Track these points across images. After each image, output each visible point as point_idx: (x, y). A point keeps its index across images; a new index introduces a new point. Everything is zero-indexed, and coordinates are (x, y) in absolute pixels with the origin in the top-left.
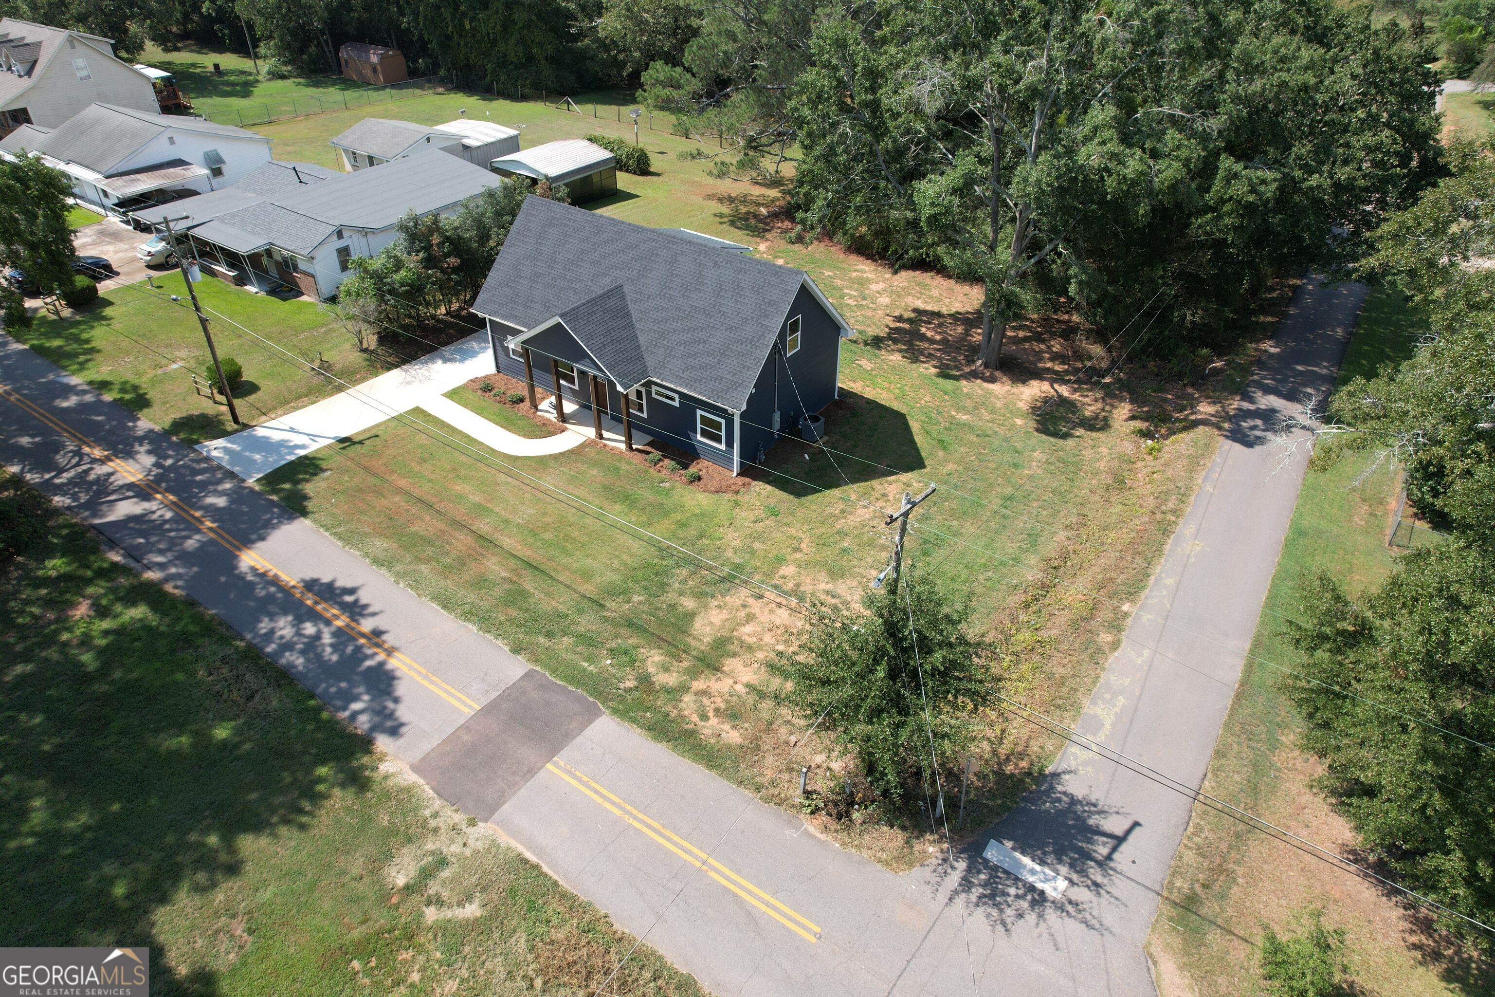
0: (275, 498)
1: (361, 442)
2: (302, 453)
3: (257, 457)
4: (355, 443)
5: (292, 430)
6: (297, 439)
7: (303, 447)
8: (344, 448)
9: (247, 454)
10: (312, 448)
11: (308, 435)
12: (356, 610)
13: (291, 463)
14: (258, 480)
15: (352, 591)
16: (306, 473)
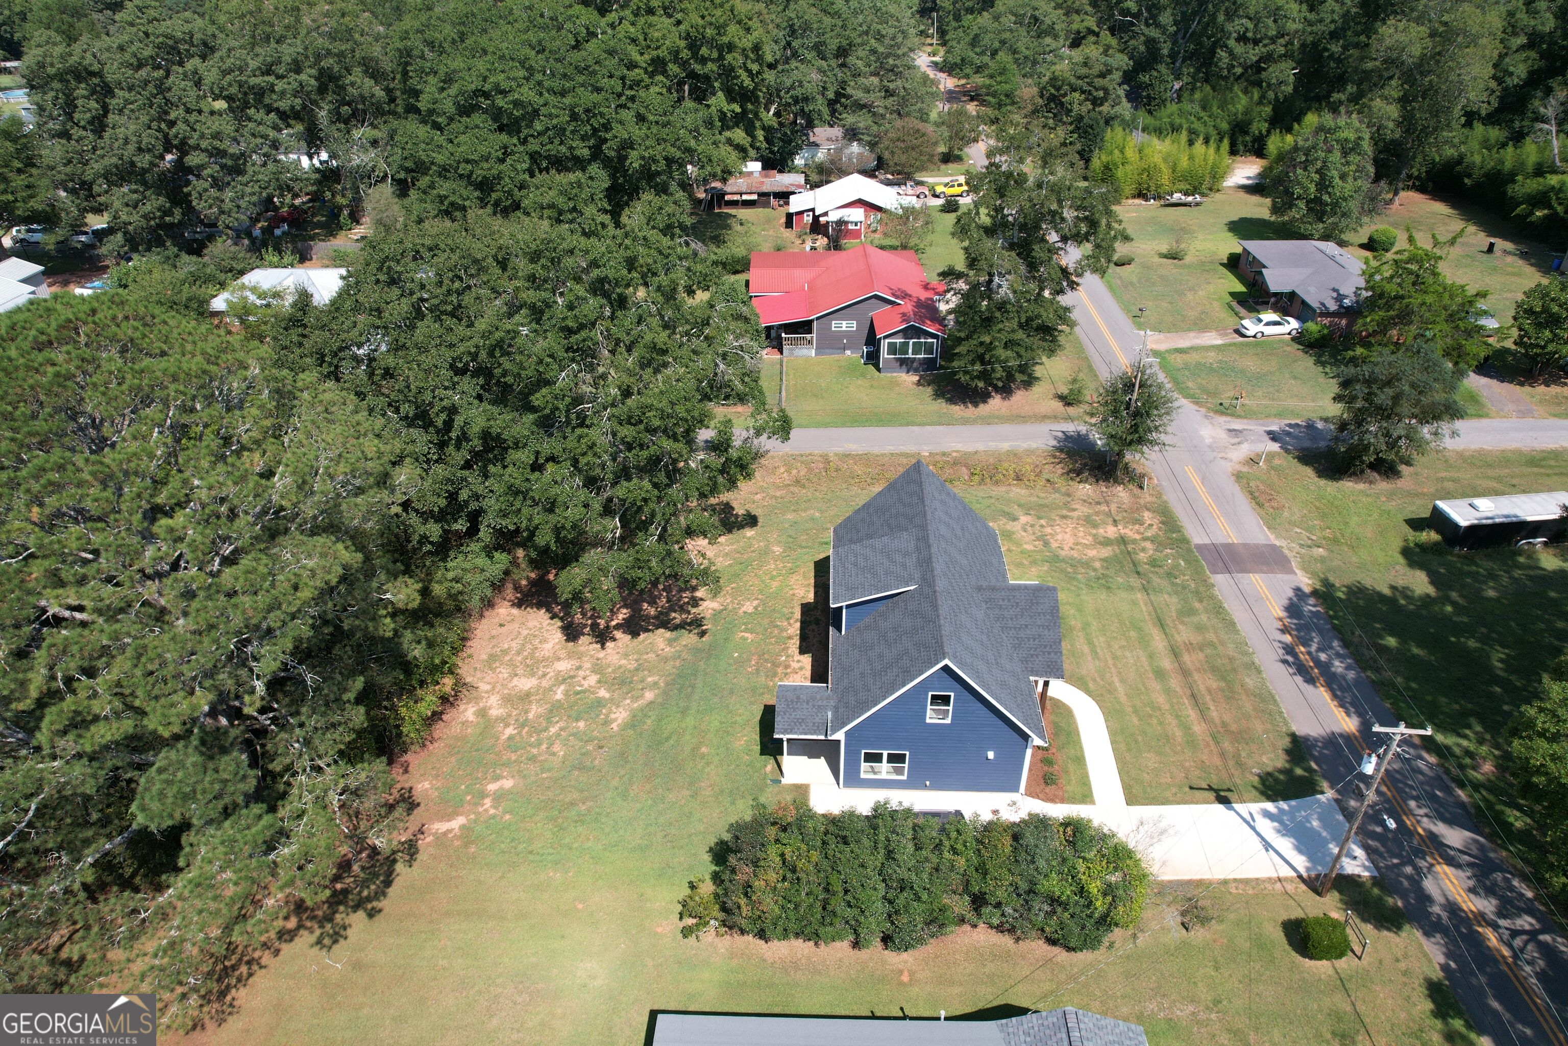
0: (1314, 765)
1: (1211, 788)
2: (1270, 806)
3: (1315, 823)
4: (1216, 791)
5: (1267, 846)
6: (1266, 827)
7: (1267, 814)
8: (1229, 790)
9: (1324, 834)
10: (1257, 807)
11: (1253, 828)
12: (1289, 649)
13: (1286, 798)
14: (1322, 793)
15: (1284, 662)
16: (1276, 780)
